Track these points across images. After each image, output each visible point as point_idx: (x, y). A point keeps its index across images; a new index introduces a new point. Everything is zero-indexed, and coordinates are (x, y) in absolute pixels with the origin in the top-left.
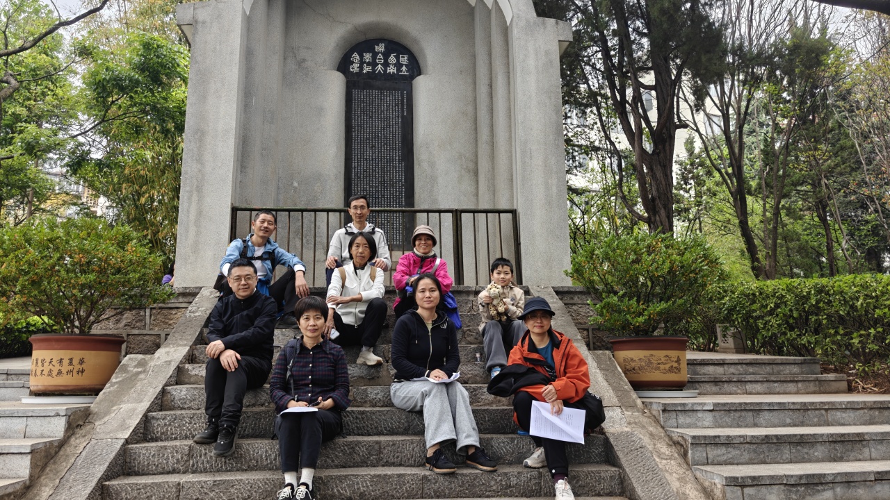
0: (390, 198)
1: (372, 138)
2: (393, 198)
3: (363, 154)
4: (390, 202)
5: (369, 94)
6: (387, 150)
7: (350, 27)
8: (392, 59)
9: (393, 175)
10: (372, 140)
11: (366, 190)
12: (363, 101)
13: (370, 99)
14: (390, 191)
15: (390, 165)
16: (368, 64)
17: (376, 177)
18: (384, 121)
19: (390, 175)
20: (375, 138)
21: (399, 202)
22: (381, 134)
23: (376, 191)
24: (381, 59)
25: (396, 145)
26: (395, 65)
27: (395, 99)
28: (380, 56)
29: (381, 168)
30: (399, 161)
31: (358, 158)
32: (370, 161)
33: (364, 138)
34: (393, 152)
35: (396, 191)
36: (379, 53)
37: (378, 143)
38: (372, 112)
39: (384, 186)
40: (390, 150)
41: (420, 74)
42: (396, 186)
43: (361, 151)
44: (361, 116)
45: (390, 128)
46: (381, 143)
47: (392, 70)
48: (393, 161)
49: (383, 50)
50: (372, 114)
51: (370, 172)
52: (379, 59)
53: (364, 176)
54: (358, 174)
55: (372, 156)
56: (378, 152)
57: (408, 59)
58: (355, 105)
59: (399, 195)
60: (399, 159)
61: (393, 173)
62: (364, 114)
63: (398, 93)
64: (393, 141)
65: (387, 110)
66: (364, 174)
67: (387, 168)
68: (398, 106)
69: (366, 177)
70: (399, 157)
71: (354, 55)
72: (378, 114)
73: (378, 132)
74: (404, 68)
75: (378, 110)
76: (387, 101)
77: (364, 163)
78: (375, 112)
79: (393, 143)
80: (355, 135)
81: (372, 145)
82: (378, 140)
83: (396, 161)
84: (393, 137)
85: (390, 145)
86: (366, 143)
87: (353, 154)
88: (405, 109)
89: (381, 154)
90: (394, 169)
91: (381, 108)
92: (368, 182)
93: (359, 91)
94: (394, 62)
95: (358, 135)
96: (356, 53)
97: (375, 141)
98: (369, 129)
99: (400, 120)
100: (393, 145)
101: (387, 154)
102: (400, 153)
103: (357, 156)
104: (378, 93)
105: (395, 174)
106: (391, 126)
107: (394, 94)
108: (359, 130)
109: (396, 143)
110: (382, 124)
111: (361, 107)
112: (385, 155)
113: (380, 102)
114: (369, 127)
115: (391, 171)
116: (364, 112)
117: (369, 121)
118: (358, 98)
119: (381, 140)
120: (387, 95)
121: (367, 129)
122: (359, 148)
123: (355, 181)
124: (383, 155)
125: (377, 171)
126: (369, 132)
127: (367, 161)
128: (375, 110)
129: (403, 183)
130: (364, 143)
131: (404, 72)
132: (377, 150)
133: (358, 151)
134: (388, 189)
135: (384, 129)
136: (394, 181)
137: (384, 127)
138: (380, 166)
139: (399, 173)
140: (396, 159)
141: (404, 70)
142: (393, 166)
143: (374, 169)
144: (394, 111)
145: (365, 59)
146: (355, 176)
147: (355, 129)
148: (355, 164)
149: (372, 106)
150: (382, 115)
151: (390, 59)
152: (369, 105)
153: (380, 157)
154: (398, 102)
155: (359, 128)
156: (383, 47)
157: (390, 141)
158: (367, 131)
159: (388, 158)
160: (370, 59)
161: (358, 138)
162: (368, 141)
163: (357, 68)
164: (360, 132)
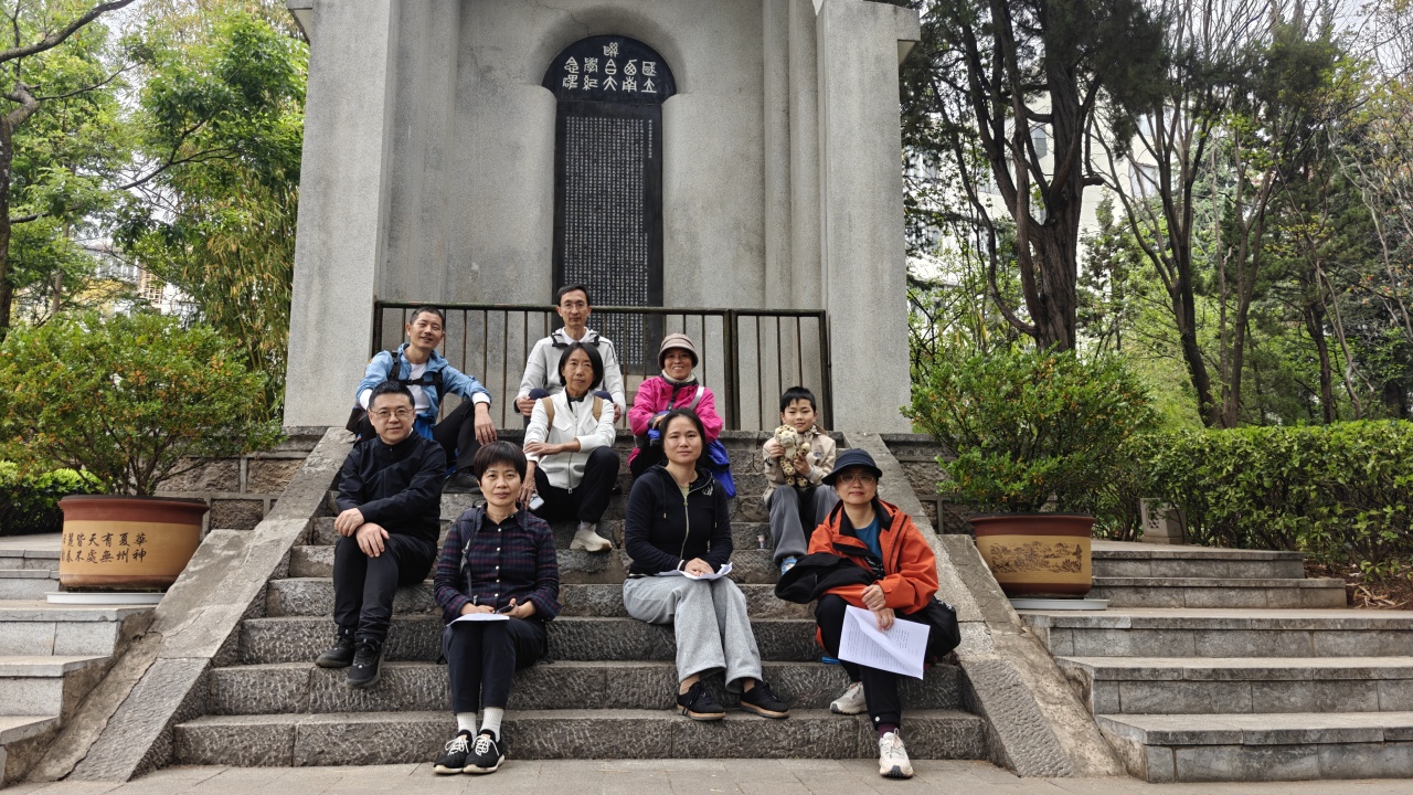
0: (625, 290)
1: (597, 194)
2: (630, 291)
3: (583, 220)
4: (625, 298)
5: (593, 124)
6: (620, 214)
7: (563, 15)
8: (630, 68)
9: (630, 254)
10: (597, 198)
11: (587, 278)
12: (584, 134)
13: (594, 132)
14: (625, 279)
15: (625, 239)
16: (592, 75)
17: (602, 256)
18: (616, 167)
19: (625, 253)
20: (602, 195)
21: (639, 298)
22: (612, 188)
23: (602, 279)
24: (612, 67)
25: (634, 206)
26: (635, 78)
27: (635, 133)
28: (611, 63)
29: (611, 242)
30: (639, 232)
31: (574, 226)
32: (593, 231)
33: (584, 194)
34: (630, 217)
35: (634, 279)
36: (609, 57)
37: (607, 202)
38: (598, 153)
39: (615, 271)
40: (625, 214)
41: (674, 92)
42: (634, 272)
43: (579, 215)
44: (580, 159)
45: (625, 178)
46: (612, 202)
47: (629, 86)
48: (629, 232)
49: (616, 53)
50: (598, 156)
51: (592, 249)
52: (609, 67)
53: (583, 256)
54: (573, 251)
55: (597, 223)
56: (607, 216)
57: (656, 68)
58: (570, 141)
59: (639, 287)
60: (639, 229)
61: (630, 250)
62: (584, 156)
63: (639, 123)
64: (630, 199)
65: (621, 150)
66: (583, 252)
67: (620, 243)
68: (639, 144)
69: (588, 256)
70: (639, 225)
71: (569, 61)
72: (607, 157)
73: (607, 184)
74: (649, 82)
75: (607, 150)
76: (621, 136)
77: (583, 234)
78: (603, 153)
79: (630, 203)
80: (570, 190)
81: (597, 205)
82: (607, 198)
83: (634, 232)
84: (630, 193)
85: (625, 206)
86: (588, 202)
87: (567, 220)
88: (650, 149)
89: (612, 221)
90: (632, 244)
91: (612, 146)
92: (590, 264)
93: (578, 118)
94: (634, 73)
95: (574, 190)
96: (572, 58)
97: (602, 199)
98: (593, 180)
99: (642, 166)
100: (630, 207)
101: (620, 221)
102: (641, 220)
103: (574, 223)
104: (607, 122)
105: (632, 252)
106: (628, 176)
107: (632, 124)
108: (577, 181)
109: (634, 203)
110: (614, 172)
111: (579, 145)
112: (618, 222)
113: (610, 137)
114: (593, 177)
115: (627, 248)
116: (584, 152)
117: (593, 168)
118: (575, 130)
119: (612, 199)
120: (621, 125)
121: (588, 180)
122: (576, 210)
123: (569, 262)
124: (614, 222)
125: (604, 247)
126: (593, 184)
127: (588, 231)
128: (603, 149)
129: (646, 267)
130: (584, 202)
131: (649, 89)
132: (604, 214)
133: (574, 215)
134: (622, 277)
135: (616, 181)
136: (632, 263)
137: (616, 178)
138: (609, 240)
139: (639, 251)
140: (634, 229)
141: (649, 85)
142: (630, 240)
143: (600, 244)
144: (632, 152)
145: (587, 67)
146: (569, 255)
147: (570, 179)
148: (569, 235)
149: (598, 143)
150: (614, 158)
151: (627, 68)
152: (593, 142)
153: (609, 225)
154: (639, 137)
155: (577, 178)
156: (616, 48)
157: (625, 199)
158: (589, 184)
159: (622, 226)
160: (595, 67)
161: (574, 195)
162: (590, 199)
163: (575, 82)
164: (579, 185)
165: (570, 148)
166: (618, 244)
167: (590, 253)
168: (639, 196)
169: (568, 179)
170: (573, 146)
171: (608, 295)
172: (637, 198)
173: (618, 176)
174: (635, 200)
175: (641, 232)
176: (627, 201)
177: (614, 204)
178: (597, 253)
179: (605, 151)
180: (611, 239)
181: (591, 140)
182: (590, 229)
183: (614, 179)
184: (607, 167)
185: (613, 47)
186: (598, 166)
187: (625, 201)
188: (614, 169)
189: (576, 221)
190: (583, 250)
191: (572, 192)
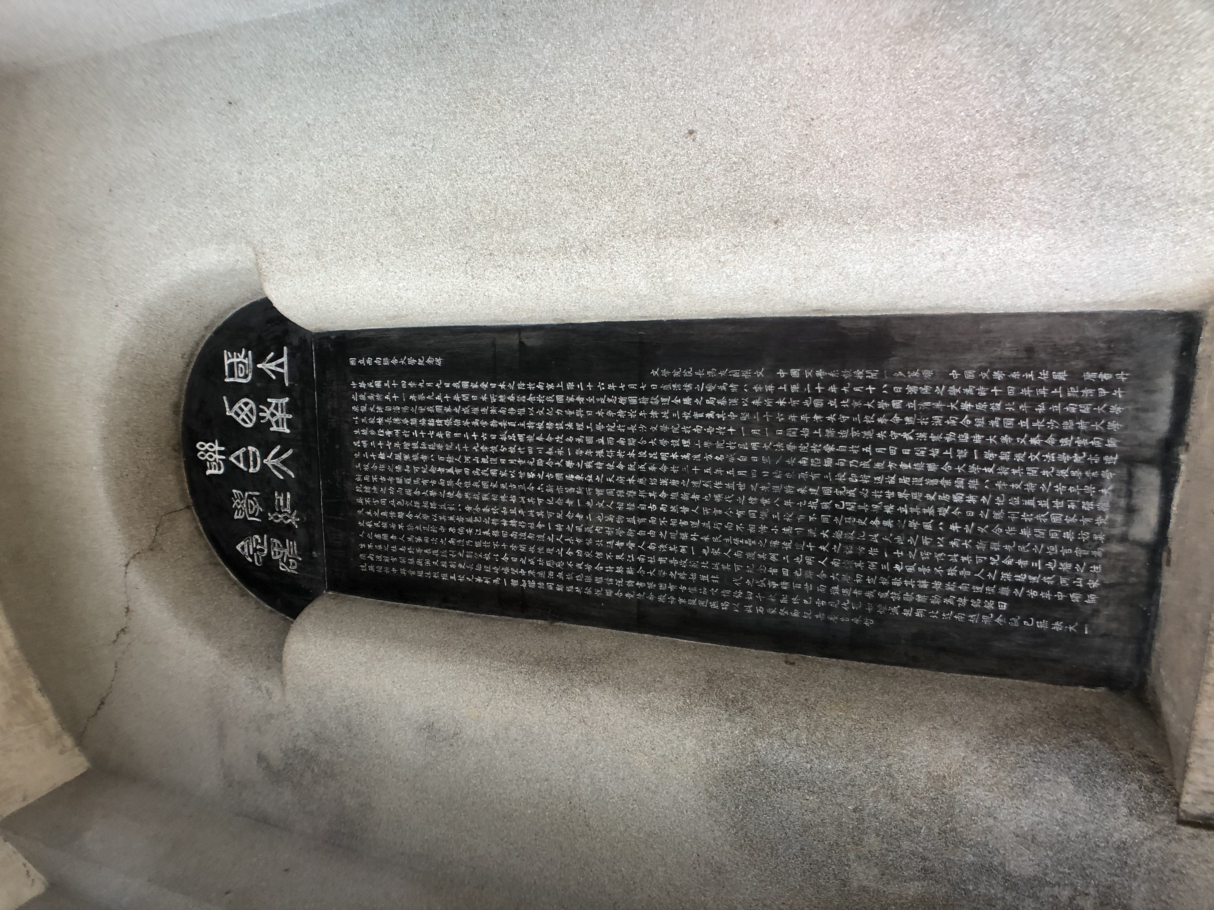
0: (836, 441)
1: (546, 507)
3: (616, 551)
4: (864, 443)
5: (372, 508)
6: (596, 447)
8: (244, 413)
9: (716, 423)
10: (556, 508)
13: (389, 508)
15: (668, 435)
16: (269, 501)
18: (472, 453)
19: (715, 437)
20: (547, 495)
21: (865, 397)
24: (246, 456)
25: (575, 406)
26: (261, 400)
27: (384, 402)
28: (238, 458)
30: (649, 393)
31: (637, 578)
32: (645, 527)
33: (546, 544)
34: (606, 421)
36: (226, 462)
37: (565, 483)
42: (774, 410)
43: (605, 562)
45: (498, 430)
46: (564, 470)
47: (278, 414)
48: (649, 421)
49: (217, 447)
50: (448, 500)
51: (702, 531)
52: (247, 465)
53: (722, 560)
54: (709, 585)
55: (627, 514)
56: (607, 485)
57: (235, 349)
58: (416, 567)
59: (826, 395)
60: (639, 393)
61: (705, 422)
62: (449, 535)
63: (360, 391)
64: (556, 419)
66: (711, 558)
67: (682, 450)
68: (410, 391)
70: (628, 392)
71: (246, 555)
72: (447, 476)
73: (519, 480)
74: (266, 366)
75: (430, 476)
76: (393, 439)
77: (657, 553)
78: (439, 487)
79: (566, 419)
80: (538, 579)
81: (575, 510)
82: (554, 482)
83: (649, 408)
84: (537, 419)
85: (575, 433)
86: (566, 533)
87: (619, 594)
88: (421, 363)
89: (617, 472)
90: (686, 416)
91: (420, 463)
92: (750, 542)
93: (362, 546)
94: (252, 404)
95: (537, 568)
96: (238, 547)
97: (556, 496)
98: (509, 517)
99: (465, 384)
100: (575, 419)
101: (617, 447)
102: (612, 387)
103: (627, 577)
104: (364, 473)
105: (710, 415)
106: (493, 423)
107: (364, 409)
108: (515, 560)
109: (566, 406)
110: (484, 461)
111: (423, 545)
112: (620, 454)
113: (398, 468)
114: (499, 516)
115: (698, 430)
116: (439, 535)
117: (478, 515)
118: (390, 554)
119: (554, 470)
120: (369, 438)
121: (510, 529)
122: (589, 567)
123: (744, 601)
124: (621, 466)
125: (696, 497)
126: (519, 518)
127: (648, 539)
128: (429, 487)
129: (760, 374)
130: (567, 545)
131: (281, 365)
132: (599, 492)
133: (603, 574)
134: (790, 447)
135: (507, 455)
136: (745, 417)
137: (498, 455)
138: (674, 483)
139: (706, 395)
140: (640, 407)
141: (272, 366)
142: (672, 421)
143: (685, 510)
144: (430, 409)
145: (253, 515)
146: (720, 599)
147: (510, 577)
148: (663, 593)
149: (414, 498)
150: (450, 460)
151: (243, 420)
152: (415, 511)
153: (631, 481)
154: (392, 390)
155: (505, 558)
156: (207, 446)
157: (555, 432)
158: (519, 529)
159: (632, 442)
160: (250, 497)
161: (550, 569)
162: (559, 527)
163: (285, 547)
164: (523, 555)
165: (433, 569)
166: (686, 457)
167: (715, 540)
168: (546, 392)
169: (509, 582)
170: (428, 563)
171: (852, 493)
172: (550, 399)
173: (493, 449)
174: (556, 405)
175: (648, 388)
176: (560, 426)
177: (569, 464)
178: (712, 518)
179: (434, 482)
180: (669, 475)
181: (410, 516)
182: (641, 533)
183: (503, 461)
184: (473, 478)
185: (207, 451)
186: (473, 503)
187: (560, 433)
188: (476, 459)
189: (620, 570)
190: (705, 558)
191: (541, 574)
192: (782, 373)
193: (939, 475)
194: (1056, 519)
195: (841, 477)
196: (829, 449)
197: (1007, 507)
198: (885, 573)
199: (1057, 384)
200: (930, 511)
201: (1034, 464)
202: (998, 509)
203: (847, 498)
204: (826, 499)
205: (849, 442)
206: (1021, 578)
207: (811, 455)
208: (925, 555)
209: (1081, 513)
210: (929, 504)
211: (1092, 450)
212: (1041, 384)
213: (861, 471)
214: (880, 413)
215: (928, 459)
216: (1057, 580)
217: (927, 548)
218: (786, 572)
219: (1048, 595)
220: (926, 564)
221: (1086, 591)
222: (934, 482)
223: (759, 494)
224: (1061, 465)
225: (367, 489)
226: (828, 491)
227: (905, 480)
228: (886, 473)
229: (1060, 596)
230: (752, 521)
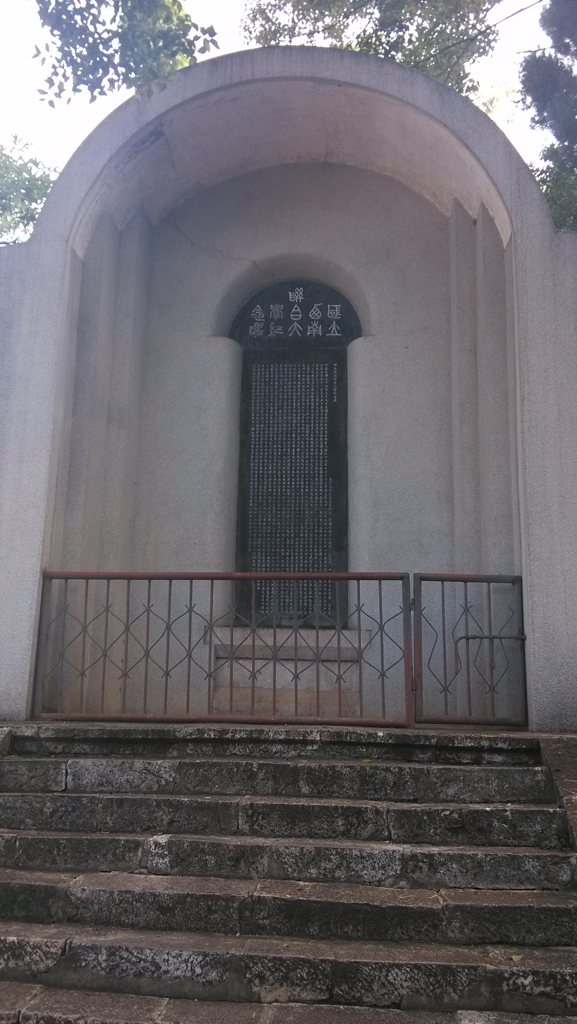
0: (309, 537)
1: (282, 441)
2: (314, 537)
3: (268, 467)
4: (308, 545)
5: (279, 371)
6: (305, 459)
7: (246, 264)
8: (315, 313)
9: (314, 500)
10: (282, 445)
12: (269, 382)
13: (279, 378)
15: (309, 484)
16: (278, 323)
17: (286, 503)
18: (301, 413)
19: (309, 499)
20: (286, 441)
21: (323, 545)
22: (296, 434)
24: (297, 313)
25: (319, 452)
26: (320, 322)
27: (319, 377)
28: (296, 309)
29: (295, 489)
30: (324, 478)
31: (259, 474)
32: (277, 477)
33: (268, 441)
34: (314, 463)
35: (318, 525)
36: (294, 303)
37: (291, 448)
38: (283, 399)
39: (299, 518)
42: (319, 518)
43: (263, 463)
44: (265, 406)
45: (310, 423)
46: (296, 448)
47: (315, 330)
48: (314, 478)
49: (301, 298)
50: (283, 403)
51: (277, 496)
52: (294, 313)
53: (267, 503)
54: (258, 499)
55: (281, 471)
56: (291, 463)
57: (341, 311)
58: (256, 389)
59: (323, 533)
60: (324, 474)
61: (314, 496)
62: (269, 403)
63: (324, 368)
64: (314, 445)
65: (306, 396)
66: (267, 500)
67: (304, 489)
68: (324, 388)
69: (272, 503)
70: (324, 470)
71: (255, 309)
72: (292, 403)
73: (291, 431)
74: (334, 326)
75: (292, 396)
76: (306, 381)
77: (268, 482)
78: (288, 399)
79: (314, 448)
80: (255, 438)
81: (282, 452)
82: (291, 444)
83: (319, 478)
84: (314, 438)
85: (309, 452)
86: (273, 448)
87: (252, 468)
88: (335, 393)
89: (296, 467)
90: (316, 490)
91: (297, 392)
92: (274, 512)
93: (263, 366)
94: (319, 317)
95: (259, 438)
96: (258, 306)
97: (287, 445)
98: (278, 427)
99: (327, 411)
100: (314, 452)
101: (305, 467)
102: (326, 465)
103: (259, 470)
104: (292, 368)
105: (316, 498)
106: (312, 421)
107: (317, 369)
108: (262, 429)
109: (319, 448)
110: (299, 418)
111: (265, 392)
112: (303, 468)
113: (295, 383)
114: (278, 423)
115: (312, 494)
116: (269, 399)
117: (278, 414)
118: (261, 378)
119: (296, 444)
120: (306, 371)
121: (273, 427)
122: (261, 457)
123: (253, 510)
124: (298, 468)
125: (288, 494)
126: (278, 431)
127: (273, 478)
128: (288, 395)
129: (330, 513)
130: (269, 449)
131: (334, 333)
132: (289, 461)
133: (259, 463)
134: (306, 523)
135: (301, 427)
136: (316, 509)
137: (301, 423)
138: (293, 486)
139: (323, 496)
140: (319, 474)
141: (334, 328)
142: (314, 485)
143: (284, 490)
144: (317, 396)
145: (272, 315)
146: (253, 503)
147: (255, 427)
148: (254, 483)
149: (283, 390)
150: (298, 404)
151: (312, 313)
152: (278, 389)
153: (293, 472)
154: (324, 381)
155: (262, 425)
156: (301, 293)
157: (309, 444)
158: (273, 431)
159: (307, 472)
160: (280, 314)
161: (259, 442)
162: (275, 446)
163: (260, 329)
164: (264, 432)
165: (256, 396)
166: (302, 490)
167: (274, 501)
168: (324, 441)
169: (253, 427)
170: (258, 394)
171: (292, 542)
172: (321, 443)
173: (303, 421)
174: (319, 445)
175: (325, 477)
176: (312, 446)
177: (298, 450)
178: (281, 500)
179: (290, 397)
180: (296, 485)
181: (276, 387)
182: (275, 475)
183: (299, 425)
184: (292, 413)
185: (299, 293)
186: (282, 413)
187: (309, 446)
188: (299, 415)
189: (261, 468)
190: (267, 497)
191: (257, 439)
192: (330, 520)
193: (299, 567)
194: (287, 600)
195: (297, 539)
196: (306, 535)
197: (290, 587)
198: (266, 554)
199: (327, 597)
200: (287, 565)
201: (303, 593)
202: (289, 584)
203: (290, 541)
204: (290, 535)
205: (309, 541)
206: (268, 592)
207: (304, 530)
208: (273, 565)
209: (289, 607)
210: (290, 565)
211: (308, 607)
212: (327, 593)
213: (299, 545)
214: (318, 549)
215: (304, 564)
216: (268, 602)
217: (275, 565)
218: (265, 524)
219: (263, 600)
220: (270, 565)
221: (265, 610)
222: (297, 566)
223: (290, 514)
224: (303, 600)
225: (286, 369)
226: (292, 535)
227: (297, 558)
228: (299, 553)
229: (263, 604)
230: (281, 512)
